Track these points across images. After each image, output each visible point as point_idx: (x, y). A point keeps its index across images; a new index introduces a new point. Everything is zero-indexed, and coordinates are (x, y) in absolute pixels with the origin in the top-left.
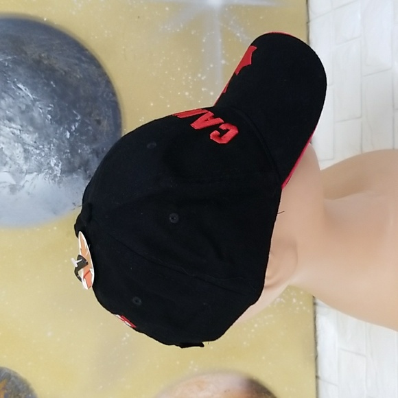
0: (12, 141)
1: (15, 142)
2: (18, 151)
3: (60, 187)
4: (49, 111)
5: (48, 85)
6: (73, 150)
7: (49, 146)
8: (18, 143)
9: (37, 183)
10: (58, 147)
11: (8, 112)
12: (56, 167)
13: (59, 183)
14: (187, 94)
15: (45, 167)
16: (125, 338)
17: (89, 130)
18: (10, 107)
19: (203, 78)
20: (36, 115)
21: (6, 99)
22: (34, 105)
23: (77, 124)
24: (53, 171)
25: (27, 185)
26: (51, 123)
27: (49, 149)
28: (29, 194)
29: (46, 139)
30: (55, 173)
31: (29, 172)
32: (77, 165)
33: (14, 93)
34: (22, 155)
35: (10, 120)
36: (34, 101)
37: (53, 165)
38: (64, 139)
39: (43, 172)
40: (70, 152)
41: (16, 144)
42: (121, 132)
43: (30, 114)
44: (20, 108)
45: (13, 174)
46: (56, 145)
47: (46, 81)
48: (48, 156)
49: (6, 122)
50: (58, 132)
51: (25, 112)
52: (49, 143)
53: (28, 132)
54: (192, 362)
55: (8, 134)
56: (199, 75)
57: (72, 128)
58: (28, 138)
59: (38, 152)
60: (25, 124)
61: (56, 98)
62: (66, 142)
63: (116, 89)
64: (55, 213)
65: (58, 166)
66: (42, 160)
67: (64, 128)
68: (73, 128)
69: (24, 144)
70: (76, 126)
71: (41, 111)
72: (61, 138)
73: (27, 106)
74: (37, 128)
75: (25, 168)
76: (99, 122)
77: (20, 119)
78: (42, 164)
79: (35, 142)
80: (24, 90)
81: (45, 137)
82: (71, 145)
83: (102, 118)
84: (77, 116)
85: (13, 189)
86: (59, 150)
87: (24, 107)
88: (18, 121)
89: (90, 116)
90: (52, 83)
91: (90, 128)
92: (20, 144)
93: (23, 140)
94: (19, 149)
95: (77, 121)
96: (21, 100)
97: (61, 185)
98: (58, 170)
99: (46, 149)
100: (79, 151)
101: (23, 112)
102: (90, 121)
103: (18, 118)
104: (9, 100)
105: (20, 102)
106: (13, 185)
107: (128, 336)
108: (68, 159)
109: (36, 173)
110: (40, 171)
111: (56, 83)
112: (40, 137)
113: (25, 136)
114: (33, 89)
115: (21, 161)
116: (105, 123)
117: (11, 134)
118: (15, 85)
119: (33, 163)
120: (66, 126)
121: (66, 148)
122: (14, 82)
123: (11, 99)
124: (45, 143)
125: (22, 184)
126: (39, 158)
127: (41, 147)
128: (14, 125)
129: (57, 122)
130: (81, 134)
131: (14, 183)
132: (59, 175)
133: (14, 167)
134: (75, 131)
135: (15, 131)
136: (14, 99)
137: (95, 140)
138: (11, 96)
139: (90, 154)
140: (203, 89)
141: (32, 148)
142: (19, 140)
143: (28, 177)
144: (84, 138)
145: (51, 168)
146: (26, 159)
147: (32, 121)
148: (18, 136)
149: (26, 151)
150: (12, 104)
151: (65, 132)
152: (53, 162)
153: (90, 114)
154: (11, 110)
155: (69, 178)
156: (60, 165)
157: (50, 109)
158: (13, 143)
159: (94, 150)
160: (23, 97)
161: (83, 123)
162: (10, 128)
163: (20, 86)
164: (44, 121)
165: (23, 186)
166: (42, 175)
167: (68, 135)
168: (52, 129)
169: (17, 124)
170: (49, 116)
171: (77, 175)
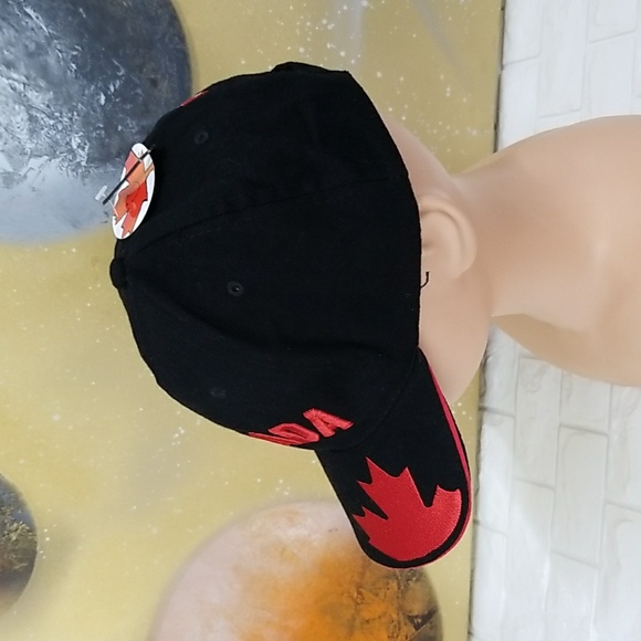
0: (10, 101)
1: (15, 102)
2: (19, 119)
3: (84, 184)
4: (73, 56)
5: (76, 14)
6: (110, 125)
7: (70, 115)
8: (19, 104)
9: (48, 174)
10: (84, 117)
11: (6, 52)
12: (80, 151)
13: (83, 177)
14: (302, 50)
15: (63, 149)
16: (177, 435)
17: (137, 94)
18: (10, 44)
19: (330, 27)
20: (52, 60)
21: (5, 30)
22: (49, 45)
23: (118, 83)
24: (75, 157)
25: (31, 175)
26: (76, 77)
27: (71, 119)
28: (34, 190)
29: (65, 102)
30: (78, 160)
31: (35, 154)
32: (114, 151)
33: (19, 23)
34: (26, 125)
35: (9, 65)
36: (50, 38)
37: (75, 147)
38: (95, 105)
39: (58, 157)
40: (105, 129)
41: (17, 107)
43: (41, 58)
44: (26, 46)
45: (10, 157)
46: (82, 114)
47: (71, 7)
48: (67, 131)
49: (3, 68)
50: (86, 92)
51: (35, 54)
52: (71, 111)
53: (39, 89)
54: (281, 481)
55: (4, 88)
56: (325, 22)
57: (109, 89)
58: (37, 98)
59: (52, 122)
60: (33, 74)
61: (87, 36)
62: (99, 110)
63: (186, 32)
64: (74, 226)
65: (83, 149)
66: (58, 137)
67: (96, 86)
68: (112, 89)
69: (29, 107)
70: (117, 86)
71: (59, 57)
72: (91, 103)
73: (39, 46)
74: (54, 84)
75: (29, 146)
76: (154, 83)
77: (25, 65)
78: (57, 143)
79: (48, 106)
80: (35, 19)
81: (64, 100)
82: (106, 116)
83: (159, 76)
84: (119, 71)
85: (9, 179)
86: (87, 123)
87: (32, 47)
88: (23, 69)
89: (141, 71)
90: (81, 10)
91: (139, 91)
92: (23, 107)
93: (28, 100)
94: (22, 115)
95: (119, 78)
96: (28, 34)
97: (86, 180)
98: (82, 156)
99: (65, 119)
100: (120, 128)
101: (30, 55)
102: (139, 79)
103: (22, 63)
104: (9, 33)
105: (27, 38)
106: (9, 173)
107: (183, 432)
108: (102, 139)
109: (46, 157)
110: (53, 155)
111: (87, 10)
112: (56, 99)
113: (32, 95)
114: (50, 17)
115: (24, 136)
116: (164, 85)
117: (9, 89)
118: (21, 9)
119: (43, 140)
120: (100, 84)
121: (99, 121)
122: (19, 4)
123: (12, 32)
124: (65, 110)
125: (22, 173)
126: (53, 132)
127: (57, 114)
128: (15, 76)
129: (85, 76)
130: (125, 100)
131: (11, 170)
132: (83, 164)
133: (12, 144)
134: (113, 94)
135: (16, 84)
136: (17, 31)
137: (147, 112)
138: (13, 26)
139: (137, 133)
140: (329, 46)
141: (43, 116)
142: (21, 99)
143: (34, 163)
144: (128, 107)
145: (71, 151)
146: (33, 132)
147: (44, 71)
148: (20, 93)
149: (32, 119)
150: (14, 40)
151: (98, 94)
152: (75, 141)
153: (141, 67)
154: (12, 49)
155: (101, 171)
156: (87, 147)
157: (75, 53)
158: (11, 104)
159: (143, 127)
160: (33, 29)
161: (128, 83)
162: (8, 79)
163: (29, 10)
164: (65, 72)
165: (25, 176)
166: (55, 162)
167: (103, 99)
168: (76, 87)
169: (21, 74)
170: (74, 65)
171: (114, 167)
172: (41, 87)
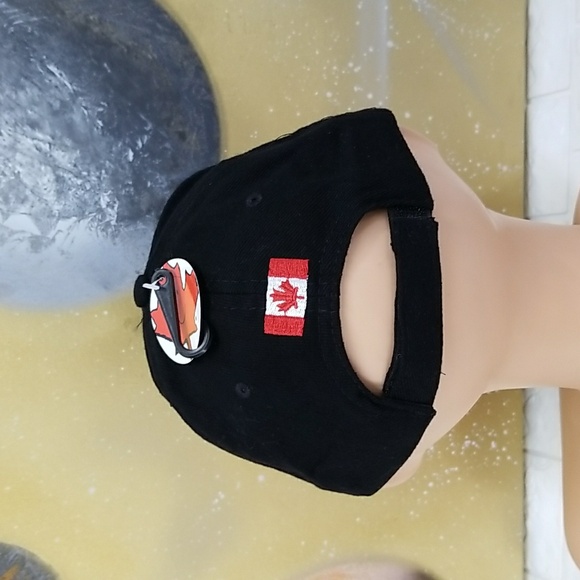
0: (36, 162)
1: (41, 163)
2: (45, 180)
3: (115, 244)
4: (100, 113)
5: (101, 69)
6: (139, 183)
7: (98, 174)
8: (45, 165)
9: (78, 236)
10: (113, 175)
11: (29, 112)
12: (109, 210)
13: (114, 236)
14: (329, 94)
15: (91, 209)
16: (217, 501)
17: (166, 149)
18: (34, 103)
19: (356, 70)
20: (77, 118)
21: (28, 90)
22: (74, 102)
23: (146, 138)
24: (104, 216)
25: (60, 238)
26: (103, 134)
27: (99, 178)
28: (63, 253)
29: (93, 161)
30: (108, 220)
31: (63, 216)
32: (144, 207)
33: (42, 80)
34: (52, 187)
35: (34, 125)
36: (75, 95)
37: (104, 206)
38: (123, 162)
39: (87, 217)
40: (133, 185)
41: (43, 168)
42: (218, 156)
43: (67, 117)
44: (51, 105)
45: (36, 219)
46: (110, 172)
47: (96, 63)
48: (96, 190)
49: (27, 129)
50: (114, 149)
51: (60, 112)
52: (99, 168)
53: (64, 148)
54: (326, 542)
55: (29, 149)
56: (351, 65)
57: (136, 145)
58: (64, 158)
59: (79, 182)
60: (58, 133)
61: (112, 91)
62: (127, 167)
63: (212, 82)
64: (106, 288)
65: (113, 207)
66: (87, 196)
67: (124, 143)
68: (140, 144)
69: (56, 168)
70: (145, 141)
71: (85, 114)
72: (119, 160)
73: (63, 104)
74: (80, 142)
75: (57, 208)
76: (182, 136)
77: (51, 125)
78: (85, 203)
79: (75, 166)
80: (59, 76)
81: (92, 158)
82: (134, 173)
83: (187, 129)
84: (146, 125)
85: (36, 243)
86: (115, 180)
87: (57, 105)
88: (48, 129)
89: (169, 125)
90: (105, 65)
91: (168, 145)
92: (49, 168)
93: (55, 160)
94: (48, 176)
95: (147, 133)
96: (52, 91)
97: (117, 240)
98: (112, 214)
99: (94, 178)
100: (149, 184)
101: (55, 113)
102: (167, 133)
103: (47, 122)
104: (32, 92)
105: (51, 96)
106: (37, 237)
107: (222, 496)
108: (130, 196)
109: (75, 218)
110: (81, 215)
111: (111, 65)
112: (83, 157)
113: (58, 155)
114: (74, 73)
115: (51, 197)
116: (193, 137)
117: (34, 150)
118: (44, 66)
119: (71, 201)
120: (127, 140)
121: (127, 178)
122: (42, 61)
123: (36, 91)
124: (92, 168)
125: (50, 236)
126: (80, 192)
127: (85, 173)
128: (40, 135)
129: (112, 132)
130: (153, 156)
131: (37, 232)
132: (113, 223)
133: (39, 206)
134: (142, 150)
135: (41, 144)
136: (40, 89)
137: (175, 166)
138: (36, 85)
139: (166, 189)
140: (356, 89)
141: (70, 175)
142: (47, 160)
143: (63, 224)
144: (157, 162)
145: (100, 210)
146: (60, 193)
147: (70, 129)
148: (46, 154)
149: (59, 179)
150: (37, 99)
151: (126, 151)
152: (104, 200)
153: (168, 121)
154: (36, 109)
155: (131, 229)
156: (116, 206)
157: (101, 109)
158: (37, 165)
159: (172, 181)
160: (56, 87)
161: (156, 138)
162: (33, 139)
163: (52, 68)
164: (91, 130)
165: (54, 240)
166: (84, 223)
167: (131, 155)
168: (103, 144)
169: (44, 133)
170: (100, 123)
171: (144, 224)
172: (66, 146)
